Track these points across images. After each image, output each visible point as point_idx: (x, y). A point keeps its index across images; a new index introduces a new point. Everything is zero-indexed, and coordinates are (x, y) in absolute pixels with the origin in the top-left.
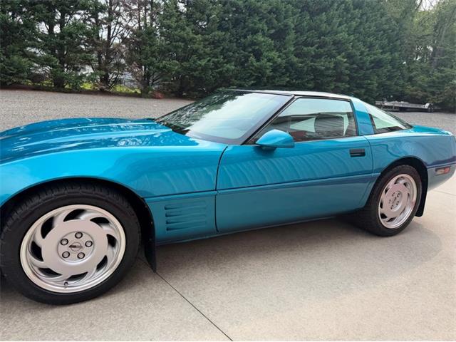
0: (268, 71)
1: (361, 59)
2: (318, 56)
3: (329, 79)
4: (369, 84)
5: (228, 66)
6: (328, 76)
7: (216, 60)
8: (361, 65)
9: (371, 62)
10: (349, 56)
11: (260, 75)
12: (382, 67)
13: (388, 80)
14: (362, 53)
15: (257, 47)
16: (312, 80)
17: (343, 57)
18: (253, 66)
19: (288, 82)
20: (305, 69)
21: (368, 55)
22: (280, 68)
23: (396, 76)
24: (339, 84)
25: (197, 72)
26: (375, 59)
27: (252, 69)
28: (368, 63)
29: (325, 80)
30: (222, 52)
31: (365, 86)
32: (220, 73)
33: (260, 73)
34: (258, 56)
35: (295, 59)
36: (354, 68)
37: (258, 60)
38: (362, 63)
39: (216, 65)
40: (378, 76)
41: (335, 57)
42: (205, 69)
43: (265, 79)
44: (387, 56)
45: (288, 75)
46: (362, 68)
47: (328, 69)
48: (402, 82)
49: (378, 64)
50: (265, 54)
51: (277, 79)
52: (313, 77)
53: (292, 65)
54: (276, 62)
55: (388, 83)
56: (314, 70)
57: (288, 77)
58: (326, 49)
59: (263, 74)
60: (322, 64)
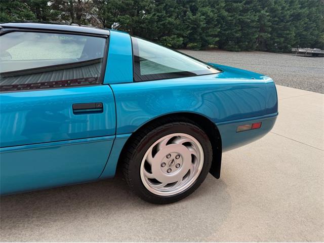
0: (202, 23)
1: (282, 13)
2: (245, 11)
3: (254, 30)
4: (288, 34)
5: (170, 19)
6: (253, 27)
7: (160, 14)
8: (282, 18)
9: (291, 16)
10: (272, 11)
11: (195, 26)
12: (300, 19)
13: (305, 30)
14: (283, 8)
15: (194, 4)
16: (239, 30)
17: (266, 12)
18: (190, 19)
19: (219, 32)
20: (234, 21)
21: (288, 10)
22: (213, 21)
23: (312, 27)
24: (262, 34)
25: (145, 24)
26: (294, 13)
27: (189, 22)
28: (288, 17)
29: (250, 31)
30: (165, 8)
31: (284, 35)
32: (164, 25)
33: (195, 24)
34: (194, 10)
35: (226, 14)
36: (275, 21)
37: (194, 14)
38: (283, 17)
39: (160, 19)
40: (296, 27)
41: (259, 11)
42: (151, 22)
43: (200, 30)
44: (306, 11)
45: (220, 26)
46: (282, 21)
47: (253, 21)
48: (316, 32)
49: (297, 17)
50: (200, 9)
51: (210, 30)
52: (240, 28)
53: (223, 18)
54: (209, 16)
55: (304, 33)
56: (241, 22)
57: (219, 28)
58: (252, 5)
59: (198, 26)
60: (248, 17)
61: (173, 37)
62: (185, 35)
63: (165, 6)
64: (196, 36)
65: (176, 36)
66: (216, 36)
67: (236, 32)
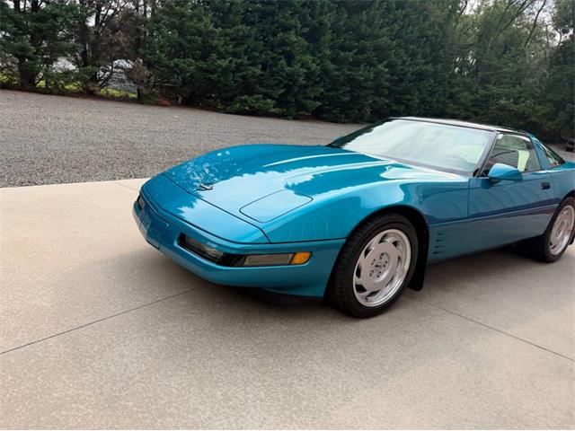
0: (300, 79)
1: (402, 70)
2: (356, 64)
3: (367, 92)
4: (410, 100)
5: (254, 69)
6: (366, 88)
7: (240, 61)
8: (401, 77)
9: (413, 74)
10: (391, 66)
11: (291, 83)
12: (423, 80)
13: (429, 95)
14: (404, 62)
15: (288, 49)
16: (348, 92)
17: (385, 67)
18: (284, 71)
19: (322, 93)
20: (342, 78)
21: (410, 65)
22: (314, 75)
23: (437, 92)
24: (377, 99)
25: (215, 75)
26: (417, 70)
27: (281, 76)
28: (409, 75)
29: (362, 94)
30: (246, 52)
31: (405, 102)
32: (244, 77)
33: (290, 80)
34: (290, 59)
35: (332, 66)
36: (394, 80)
37: (290, 64)
38: (404, 74)
39: (239, 67)
40: (419, 90)
41: (375, 66)
42: (225, 71)
43: (296, 89)
44: (430, 68)
45: (322, 84)
46: (402, 81)
47: (367, 80)
48: (443, 98)
49: (420, 76)
50: (298, 57)
51: (309, 89)
52: (349, 89)
53: (327, 72)
54: (310, 68)
55: (429, 99)
56: (351, 81)
57: (322, 87)
58: (365, 56)
59: (295, 82)
60: (362, 73)
61: (256, 96)
62: (275, 95)
63: (246, 50)
64: (289, 98)
65: (260, 96)
66: (315, 99)
67: (343, 94)
